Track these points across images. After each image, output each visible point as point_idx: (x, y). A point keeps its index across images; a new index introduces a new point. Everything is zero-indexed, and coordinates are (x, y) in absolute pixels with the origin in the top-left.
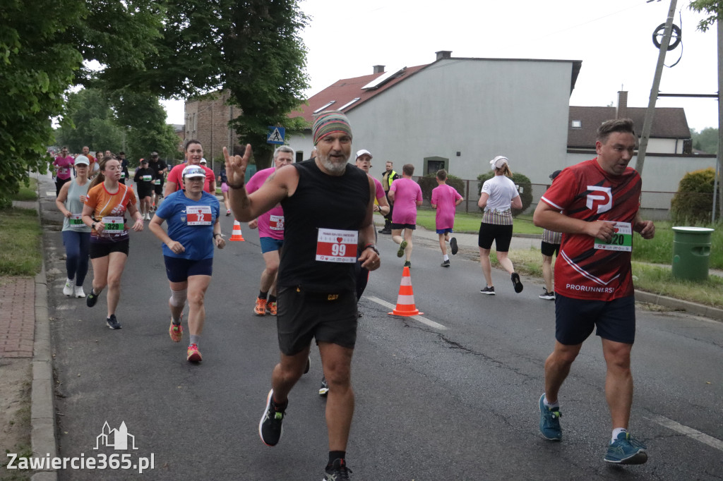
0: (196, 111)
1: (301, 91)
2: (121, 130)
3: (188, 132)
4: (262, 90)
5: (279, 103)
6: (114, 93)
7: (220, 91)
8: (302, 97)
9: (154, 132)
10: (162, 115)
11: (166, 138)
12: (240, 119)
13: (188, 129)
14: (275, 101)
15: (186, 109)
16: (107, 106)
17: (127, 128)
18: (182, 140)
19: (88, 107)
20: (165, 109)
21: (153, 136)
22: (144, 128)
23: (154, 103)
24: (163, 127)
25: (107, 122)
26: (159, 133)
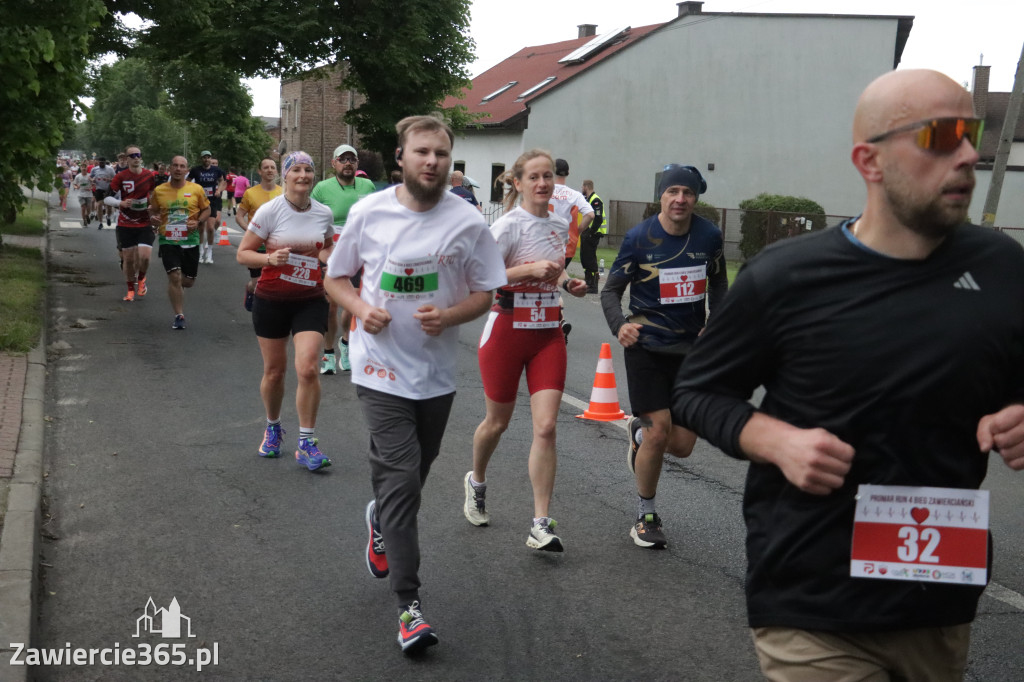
0: (299, 96)
1: (461, 65)
2: (181, 125)
3: (286, 130)
4: (398, 62)
5: (425, 84)
6: (168, 67)
7: (332, 65)
8: (462, 74)
9: (231, 130)
10: (247, 103)
11: (251, 138)
12: (364, 108)
13: (286, 124)
14: (418, 81)
15: (282, 93)
16: (158, 88)
17: (189, 122)
18: (276, 140)
19: (130, 88)
20: (249, 93)
21: (230, 134)
22: (216, 122)
23: (231, 82)
24: (246, 121)
25: (159, 112)
26: (240, 131)
